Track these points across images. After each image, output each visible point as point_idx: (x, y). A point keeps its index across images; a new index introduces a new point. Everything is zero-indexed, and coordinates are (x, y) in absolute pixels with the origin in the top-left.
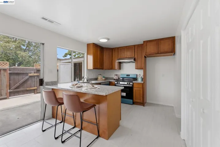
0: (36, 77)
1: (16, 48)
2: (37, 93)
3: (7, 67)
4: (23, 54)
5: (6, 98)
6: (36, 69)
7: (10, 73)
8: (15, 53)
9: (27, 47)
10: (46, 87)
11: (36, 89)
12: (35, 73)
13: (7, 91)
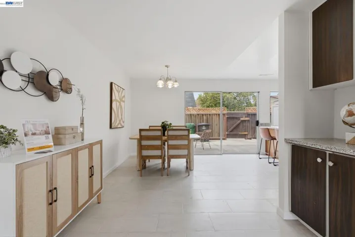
0: (246, 122)
2: (248, 139)
3: (225, 112)
5: (224, 139)
6: (247, 113)
7: (227, 117)
11: (247, 134)
12: (246, 117)
13: (225, 133)
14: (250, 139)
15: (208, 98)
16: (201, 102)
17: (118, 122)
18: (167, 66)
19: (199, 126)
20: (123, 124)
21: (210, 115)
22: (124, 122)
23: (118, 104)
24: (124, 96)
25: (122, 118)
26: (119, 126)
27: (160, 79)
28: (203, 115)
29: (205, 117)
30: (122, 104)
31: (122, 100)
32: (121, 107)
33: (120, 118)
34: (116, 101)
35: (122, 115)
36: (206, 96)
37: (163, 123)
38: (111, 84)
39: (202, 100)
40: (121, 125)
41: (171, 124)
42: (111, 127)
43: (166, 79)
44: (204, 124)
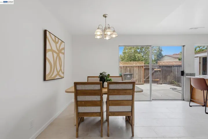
0: (158, 72)
1: (134, 52)
2: (160, 84)
3: (143, 65)
4: (139, 55)
5: (142, 84)
6: (159, 65)
7: (145, 69)
8: (134, 55)
9: (141, 49)
10: (187, 77)
11: (159, 81)
12: (158, 68)
13: (143, 79)
14: (161, 84)
15: (126, 56)
16: (121, 59)
17: (55, 73)
18: (105, 16)
19: (124, 75)
20: (62, 75)
21: (132, 67)
22: (63, 73)
23: (55, 55)
24: (64, 49)
25: (61, 70)
26: (58, 77)
27: (98, 28)
28: (127, 67)
29: (128, 68)
30: (61, 55)
31: (60, 51)
32: (60, 59)
33: (58, 70)
34: (53, 51)
35: (61, 66)
36: (124, 55)
37: (101, 74)
38: (45, 32)
39: (122, 58)
40: (60, 76)
41: (109, 75)
42: (45, 79)
43: (104, 29)
44: (128, 73)
